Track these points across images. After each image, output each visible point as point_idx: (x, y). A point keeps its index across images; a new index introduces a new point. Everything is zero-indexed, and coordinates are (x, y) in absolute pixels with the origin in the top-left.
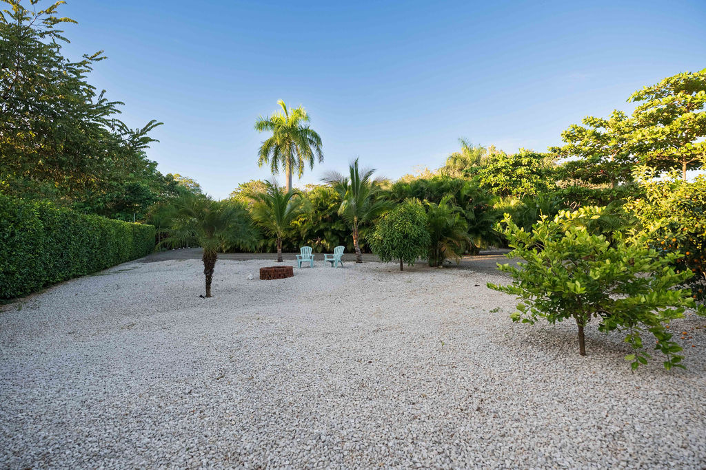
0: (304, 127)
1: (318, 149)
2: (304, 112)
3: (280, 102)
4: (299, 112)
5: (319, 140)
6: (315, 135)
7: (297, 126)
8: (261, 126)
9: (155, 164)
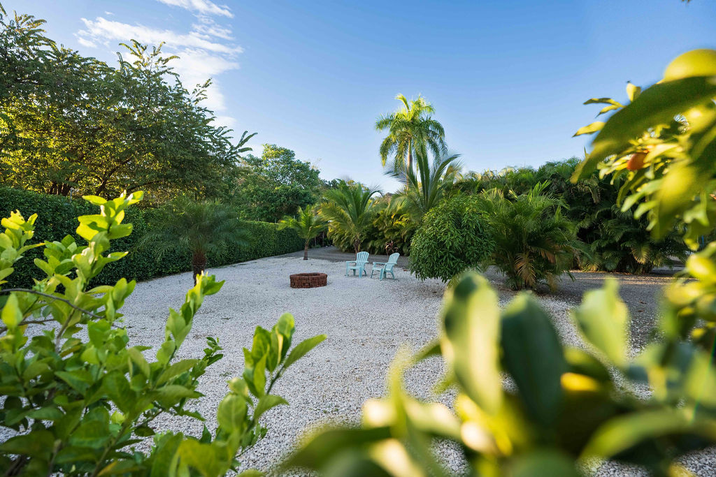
0: (425, 119)
1: (441, 141)
2: (424, 103)
3: (400, 96)
4: (418, 103)
5: (442, 131)
6: (438, 126)
7: (418, 118)
8: (381, 125)
9: (318, 172)
